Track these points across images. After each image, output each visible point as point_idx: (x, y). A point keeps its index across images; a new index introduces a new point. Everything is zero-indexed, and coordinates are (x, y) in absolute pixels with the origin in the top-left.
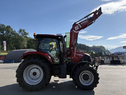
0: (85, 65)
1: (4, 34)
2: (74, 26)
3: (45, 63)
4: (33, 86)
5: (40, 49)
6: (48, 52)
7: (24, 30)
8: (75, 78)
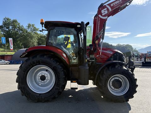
0: (117, 67)
1: (9, 30)
2: (101, 9)
3: (58, 63)
4: (41, 95)
5: (50, 43)
6: (62, 47)
7: (33, 25)
8: (100, 84)
